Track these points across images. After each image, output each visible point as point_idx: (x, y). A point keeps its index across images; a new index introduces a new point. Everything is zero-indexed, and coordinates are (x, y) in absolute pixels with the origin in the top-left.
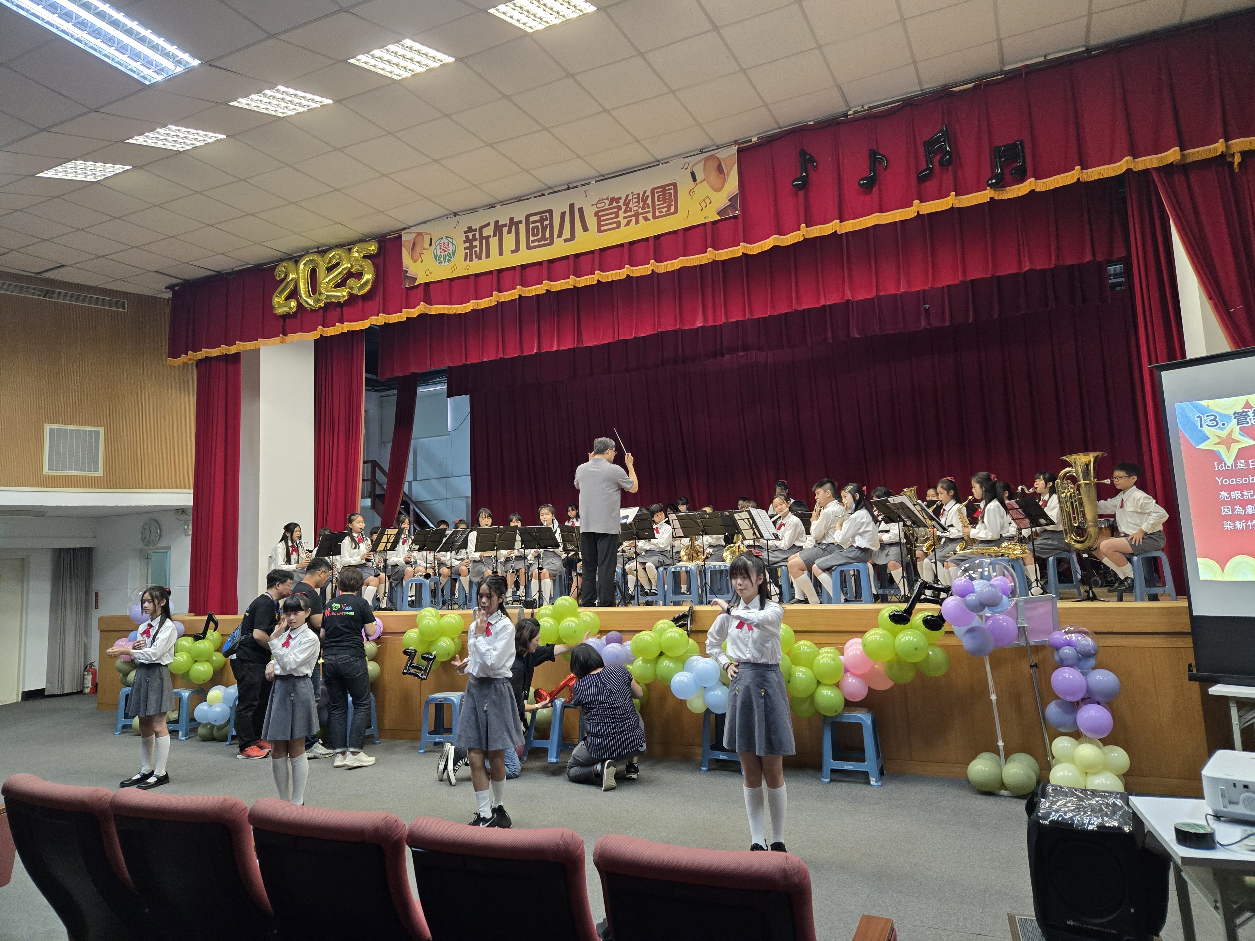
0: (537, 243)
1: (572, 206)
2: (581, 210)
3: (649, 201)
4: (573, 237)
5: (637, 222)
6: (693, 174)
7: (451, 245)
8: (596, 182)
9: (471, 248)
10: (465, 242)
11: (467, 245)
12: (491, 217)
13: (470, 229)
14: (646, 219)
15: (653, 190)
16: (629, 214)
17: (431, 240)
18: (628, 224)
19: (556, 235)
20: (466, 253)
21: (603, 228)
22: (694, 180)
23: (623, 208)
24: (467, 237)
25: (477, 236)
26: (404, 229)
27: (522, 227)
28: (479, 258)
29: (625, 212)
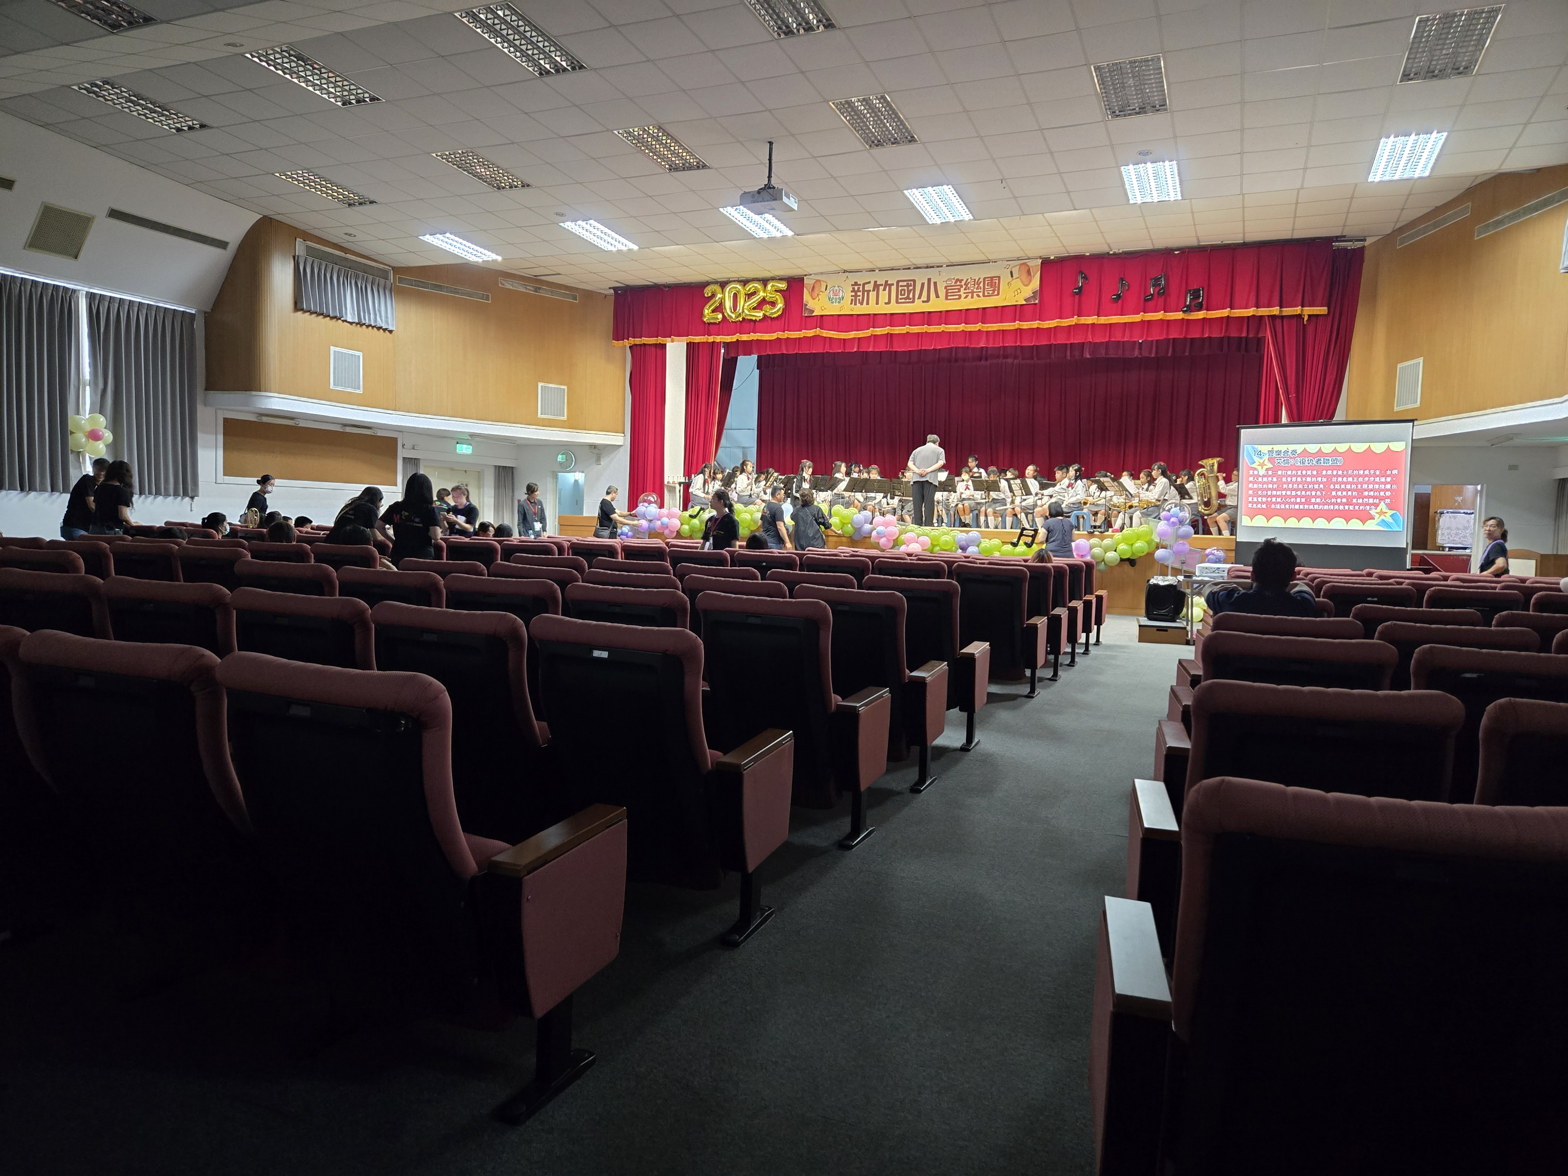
0: (903, 301)
1: (929, 280)
2: (935, 283)
3: (982, 285)
4: (928, 300)
5: (972, 297)
6: (1011, 273)
7: (841, 292)
8: (947, 266)
9: (856, 296)
10: (852, 292)
11: (853, 294)
12: (872, 278)
13: (856, 284)
14: (978, 296)
15: (984, 279)
16: (967, 291)
17: (827, 286)
18: (966, 297)
19: (917, 297)
20: (852, 300)
21: (949, 298)
22: (1012, 276)
23: (964, 287)
24: (854, 289)
25: (861, 289)
26: (806, 275)
27: (894, 288)
28: (862, 304)
29: (965, 289)
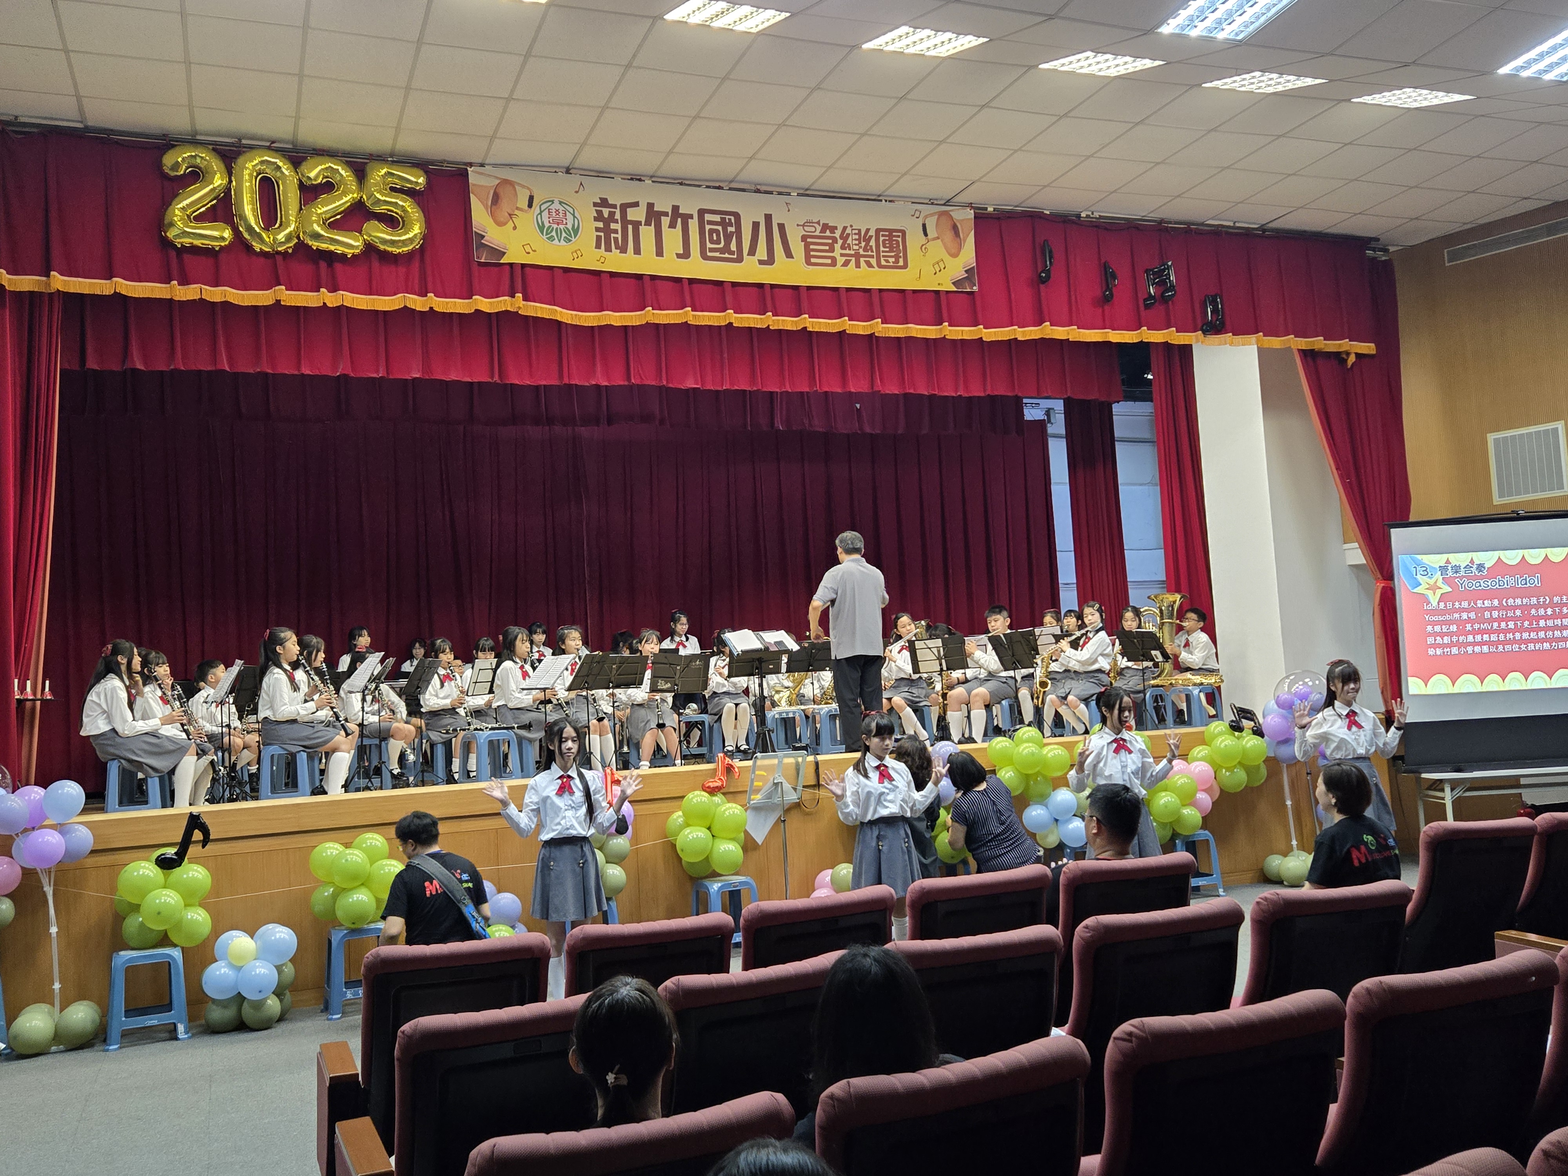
0: (717, 254)
1: (768, 218)
2: (781, 227)
3: (873, 243)
4: (770, 261)
5: (858, 266)
6: (924, 226)
7: (570, 217)
8: (799, 195)
9: (607, 231)
10: (596, 219)
11: (601, 225)
12: (644, 194)
13: (604, 203)
14: (869, 265)
15: (878, 231)
16: (847, 252)
17: (531, 199)
18: (846, 264)
19: (746, 250)
20: (599, 238)
21: (813, 260)
22: (926, 234)
23: (840, 242)
24: (600, 213)
25: (618, 216)
26: (471, 165)
27: (693, 225)
28: (624, 250)
29: (843, 247)
